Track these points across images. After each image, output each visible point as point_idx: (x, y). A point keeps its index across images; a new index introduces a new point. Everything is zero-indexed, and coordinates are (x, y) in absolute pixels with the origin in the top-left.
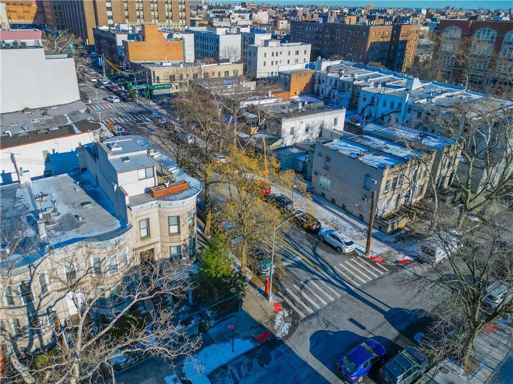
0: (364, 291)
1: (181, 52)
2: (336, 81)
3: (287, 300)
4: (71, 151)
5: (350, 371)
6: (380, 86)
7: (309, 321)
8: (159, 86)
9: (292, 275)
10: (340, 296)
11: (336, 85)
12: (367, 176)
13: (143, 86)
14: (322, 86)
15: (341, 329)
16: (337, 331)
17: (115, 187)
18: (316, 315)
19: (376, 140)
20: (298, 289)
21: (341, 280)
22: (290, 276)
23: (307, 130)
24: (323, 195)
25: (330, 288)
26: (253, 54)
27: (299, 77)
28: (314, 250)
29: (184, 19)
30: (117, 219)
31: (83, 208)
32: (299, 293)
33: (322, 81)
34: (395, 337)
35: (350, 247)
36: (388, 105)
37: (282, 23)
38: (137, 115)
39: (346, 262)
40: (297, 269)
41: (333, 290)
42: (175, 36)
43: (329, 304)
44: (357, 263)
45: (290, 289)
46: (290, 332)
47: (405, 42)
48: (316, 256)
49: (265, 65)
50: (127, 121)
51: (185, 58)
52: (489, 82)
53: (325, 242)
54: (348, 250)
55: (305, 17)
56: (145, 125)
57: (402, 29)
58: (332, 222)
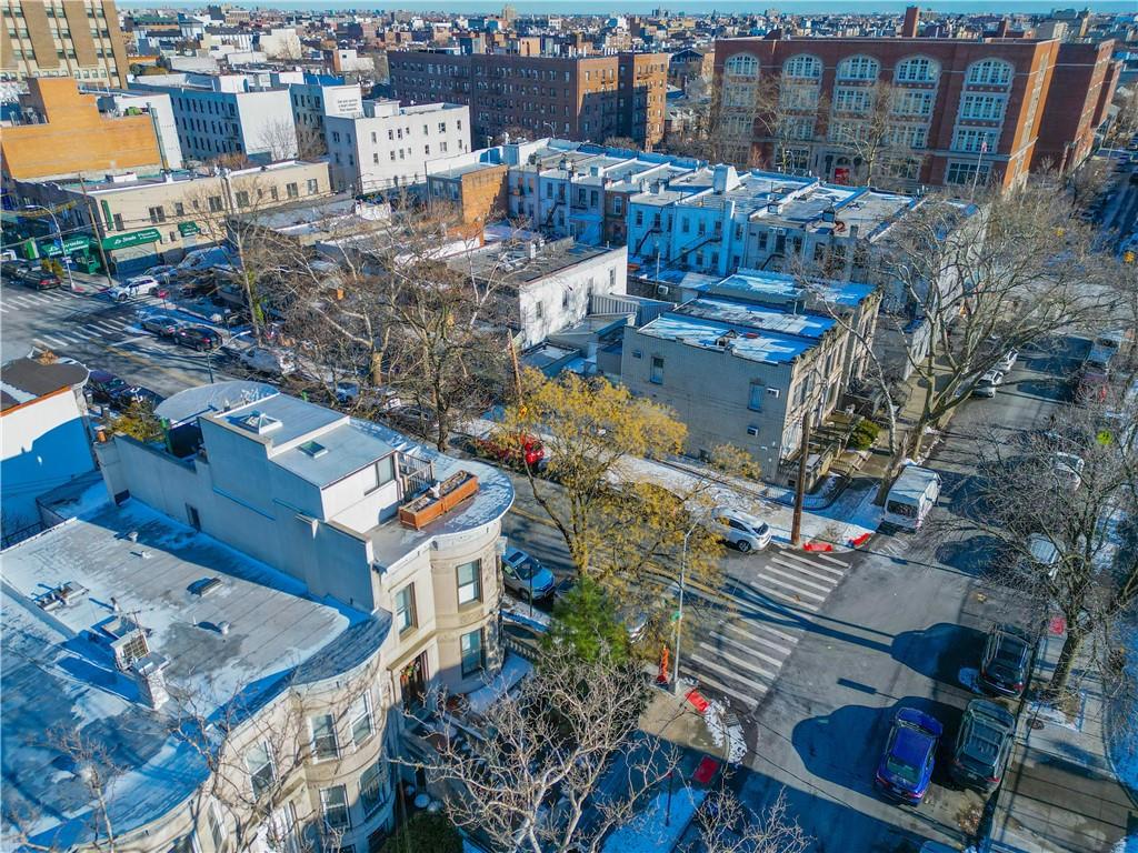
0: (828, 616)
1: (152, 144)
2: (562, 186)
3: (705, 679)
4: (19, 452)
5: (910, 783)
6: (662, 188)
7: (770, 709)
8: (125, 239)
10: (796, 640)
11: (562, 194)
12: (756, 382)
13: (78, 243)
14: (531, 200)
15: (838, 707)
16: (830, 713)
17: (315, 524)
18: (777, 693)
19: (727, 306)
20: (715, 650)
21: (780, 608)
23: (565, 303)
25: (770, 630)
26: (343, 138)
27: (477, 184)
29: (109, 55)
30: (325, 603)
31: (207, 600)
32: (719, 657)
33: (527, 190)
34: (931, 690)
35: (764, 536)
36: (694, 228)
37: (345, 56)
38: (92, 322)
39: (767, 567)
41: (777, 632)
42: (123, 103)
43: (787, 662)
44: (786, 564)
45: (698, 654)
46: (749, 743)
47: (644, 91)
49: (376, 161)
50: (75, 341)
51: (163, 158)
52: (819, 162)
54: (761, 543)
55: (383, 40)
56: (133, 347)
57: (636, 63)
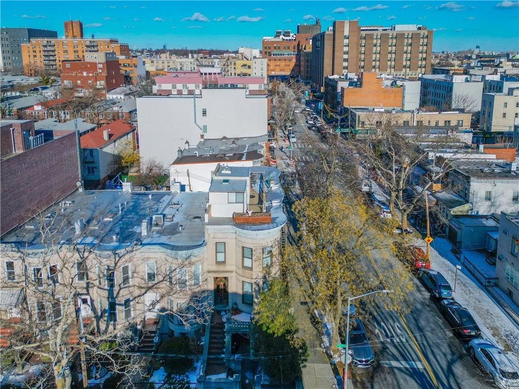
1: (399, 99)
8: (363, 131)
9: (395, 383)
13: (348, 130)
22: (393, 383)
23: (515, 199)
24: (510, 294)
26: (488, 104)
28: (450, 364)
31: (192, 221)
40: (408, 378)
48: (448, 372)
53: (476, 360)
58: (507, 336)
